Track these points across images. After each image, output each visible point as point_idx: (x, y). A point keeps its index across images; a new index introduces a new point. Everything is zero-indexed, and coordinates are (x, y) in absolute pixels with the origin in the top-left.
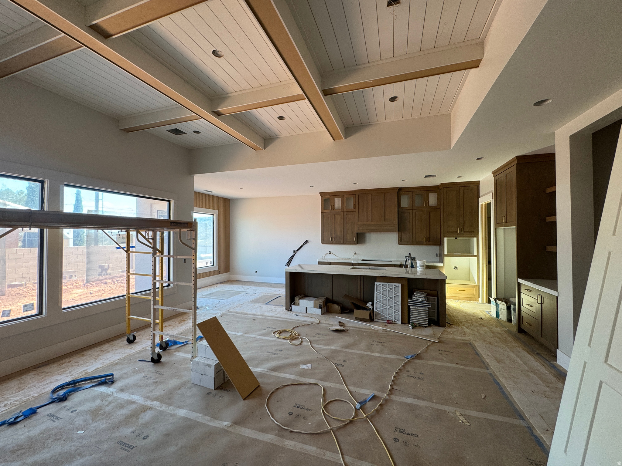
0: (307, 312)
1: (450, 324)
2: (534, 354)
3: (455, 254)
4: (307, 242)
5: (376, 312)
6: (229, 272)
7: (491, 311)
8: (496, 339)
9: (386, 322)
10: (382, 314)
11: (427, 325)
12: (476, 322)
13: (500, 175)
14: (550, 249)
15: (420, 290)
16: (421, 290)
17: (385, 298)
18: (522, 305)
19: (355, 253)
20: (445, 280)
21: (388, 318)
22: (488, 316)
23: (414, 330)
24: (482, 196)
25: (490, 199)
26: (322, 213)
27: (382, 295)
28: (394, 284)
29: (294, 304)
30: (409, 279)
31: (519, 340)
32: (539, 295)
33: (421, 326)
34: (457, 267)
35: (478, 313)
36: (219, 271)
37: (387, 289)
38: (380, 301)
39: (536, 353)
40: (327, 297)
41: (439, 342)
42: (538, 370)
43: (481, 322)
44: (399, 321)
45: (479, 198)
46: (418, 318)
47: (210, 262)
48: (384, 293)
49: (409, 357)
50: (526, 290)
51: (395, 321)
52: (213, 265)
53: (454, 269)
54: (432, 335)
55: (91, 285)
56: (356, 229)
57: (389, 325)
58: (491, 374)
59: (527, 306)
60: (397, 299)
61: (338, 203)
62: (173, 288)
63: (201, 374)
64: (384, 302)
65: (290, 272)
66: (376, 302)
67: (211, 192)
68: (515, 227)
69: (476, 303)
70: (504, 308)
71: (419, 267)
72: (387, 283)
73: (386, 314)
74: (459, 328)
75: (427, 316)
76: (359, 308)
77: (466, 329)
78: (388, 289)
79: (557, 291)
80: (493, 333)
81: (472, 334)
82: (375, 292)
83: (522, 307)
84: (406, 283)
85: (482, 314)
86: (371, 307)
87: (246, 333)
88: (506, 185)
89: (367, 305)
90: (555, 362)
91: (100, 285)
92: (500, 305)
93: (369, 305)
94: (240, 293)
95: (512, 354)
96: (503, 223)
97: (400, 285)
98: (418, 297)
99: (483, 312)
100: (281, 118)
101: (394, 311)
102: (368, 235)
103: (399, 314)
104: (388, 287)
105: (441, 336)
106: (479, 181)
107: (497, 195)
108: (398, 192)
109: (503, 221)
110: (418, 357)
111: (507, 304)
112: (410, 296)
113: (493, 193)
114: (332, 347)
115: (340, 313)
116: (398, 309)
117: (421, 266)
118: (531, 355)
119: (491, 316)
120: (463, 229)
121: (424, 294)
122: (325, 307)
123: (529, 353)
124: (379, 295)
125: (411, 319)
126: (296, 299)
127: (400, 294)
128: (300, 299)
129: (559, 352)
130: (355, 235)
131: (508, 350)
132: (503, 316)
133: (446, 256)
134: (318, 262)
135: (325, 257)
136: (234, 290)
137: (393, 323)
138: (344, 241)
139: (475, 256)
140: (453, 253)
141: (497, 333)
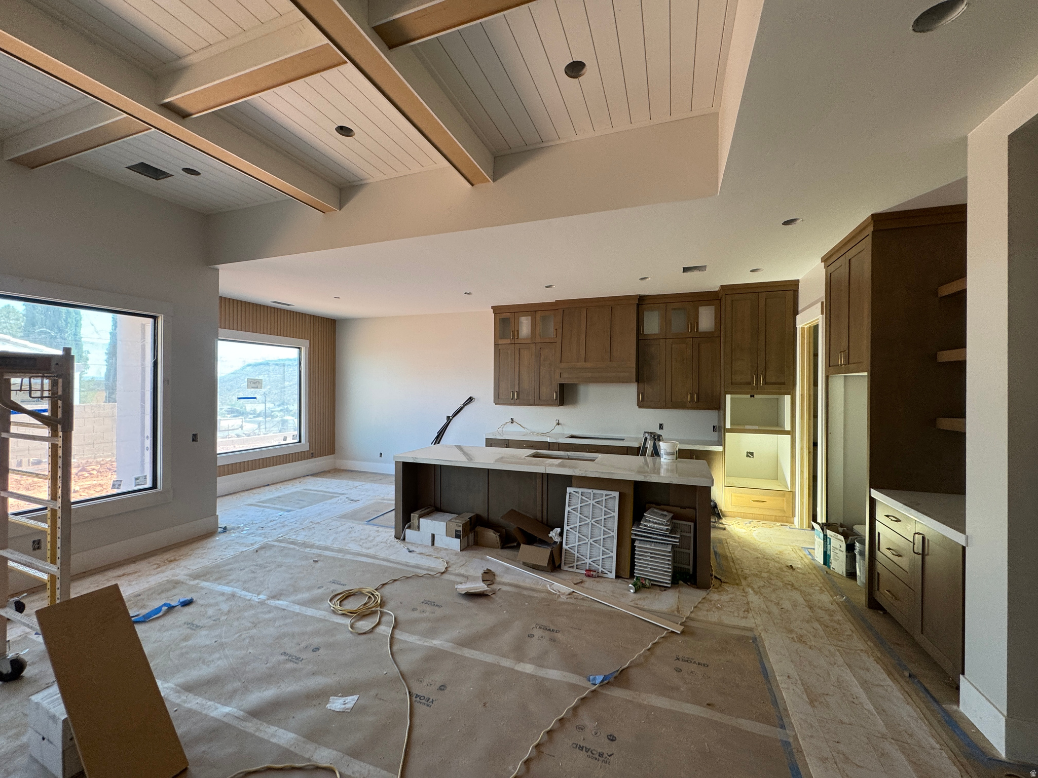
0: (433, 544)
1: (720, 580)
2: (903, 676)
3: (748, 427)
4: (470, 399)
5: (566, 550)
6: (333, 453)
7: (814, 549)
8: (817, 625)
9: (584, 572)
10: (578, 555)
11: (669, 584)
12: (778, 575)
13: (838, 264)
14: (946, 424)
15: (660, 505)
16: (663, 507)
17: (586, 521)
18: (879, 550)
19: (557, 422)
20: (710, 487)
21: (590, 564)
22: (807, 561)
23: (638, 595)
24: (804, 310)
25: (816, 316)
26: (496, 345)
27: (579, 515)
28: (604, 492)
29: (409, 527)
30: (637, 485)
31: (868, 630)
32: (917, 533)
33: (655, 586)
34: (752, 454)
35: (786, 552)
36: (312, 453)
37: (590, 502)
38: (576, 527)
39: (907, 674)
40: (478, 512)
41: (683, 632)
42: (911, 735)
43: (789, 577)
44: (611, 572)
45: (798, 314)
46: (651, 569)
47: (293, 436)
48: (585, 510)
49: (599, 679)
50: (887, 516)
51: (603, 572)
52: (300, 441)
53: (747, 456)
54: (673, 612)
55: (86, 475)
56: (558, 376)
57: (589, 582)
58: (787, 744)
59: (888, 553)
60: (609, 524)
61: (525, 326)
62: (161, 492)
63: (41, 737)
64: (584, 529)
65: (404, 463)
66: (567, 530)
67: (288, 305)
68: (866, 374)
69: (788, 527)
70: (840, 547)
71: (665, 456)
72: (592, 490)
73: (587, 556)
74: (738, 593)
75: (669, 565)
76: (531, 540)
77: (753, 597)
78: (593, 502)
79: (963, 531)
80: (811, 608)
81: (765, 611)
82: (567, 509)
83: (879, 554)
84: (630, 492)
85: (795, 555)
86: (557, 539)
87: (274, 597)
88: (849, 283)
89: (550, 535)
90: (955, 707)
91: (105, 475)
92: (832, 541)
93: (554, 534)
94: (333, 495)
95: (848, 676)
96: (841, 365)
97: (616, 494)
98: (653, 522)
99: (798, 551)
100: (344, 131)
101: (603, 551)
102: (582, 389)
103: (611, 557)
104: (592, 499)
105: (693, 615)
106: (799, 280)
107: (830, 308)
108: (638, 305)
109: (841, 361)
110: (620, 678)
111: (846, 538)
112: (638, 518)
113: (822, 303)
114: (437, 643)
115: (500, 547)
116: (611, 545)
117: (668, 454)
118: (895, 680)
119: (813, 561)
120: (765, 378)
121: (666, 516)
122: (471, 536)
123: (890, 674)
124: (574, 515)
125: (637, 569)
126: (414, 516)
127: (616, 514)
128: (421, 516)
129: (963, 683)
130: (557, 389)
131: (840, 661)
132: (839, 564)
133: (730, 431)
134: (486, 439)
135: (504, 429)
136: (327, 490)
137: (598, 576)
138: (538, 401)
139: (787, 433)
140: (744, 425)
141: (821, 608)
